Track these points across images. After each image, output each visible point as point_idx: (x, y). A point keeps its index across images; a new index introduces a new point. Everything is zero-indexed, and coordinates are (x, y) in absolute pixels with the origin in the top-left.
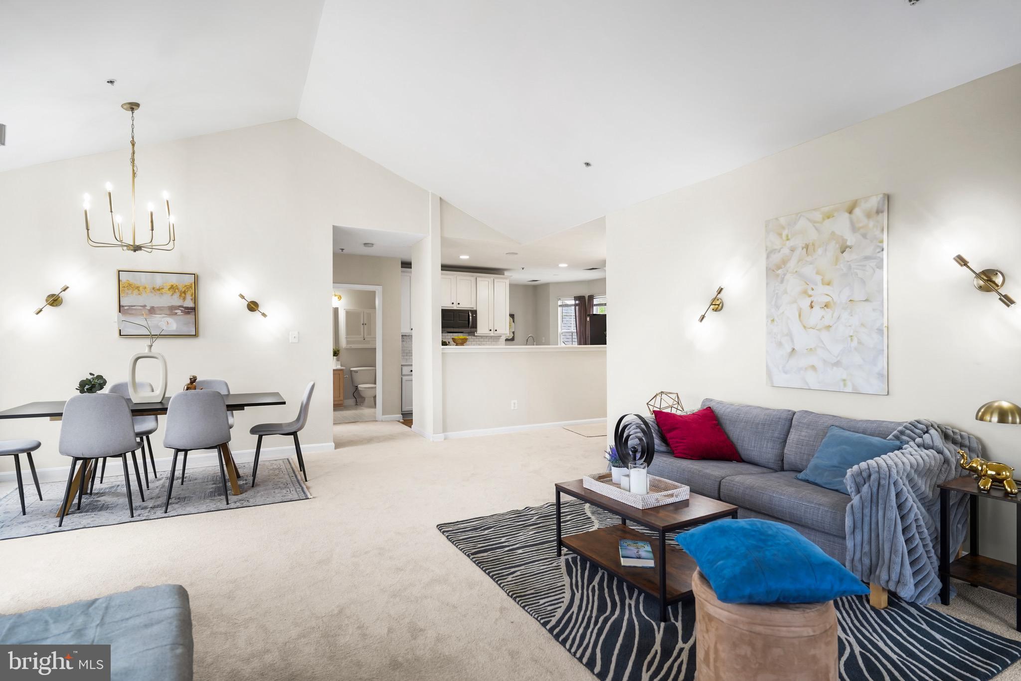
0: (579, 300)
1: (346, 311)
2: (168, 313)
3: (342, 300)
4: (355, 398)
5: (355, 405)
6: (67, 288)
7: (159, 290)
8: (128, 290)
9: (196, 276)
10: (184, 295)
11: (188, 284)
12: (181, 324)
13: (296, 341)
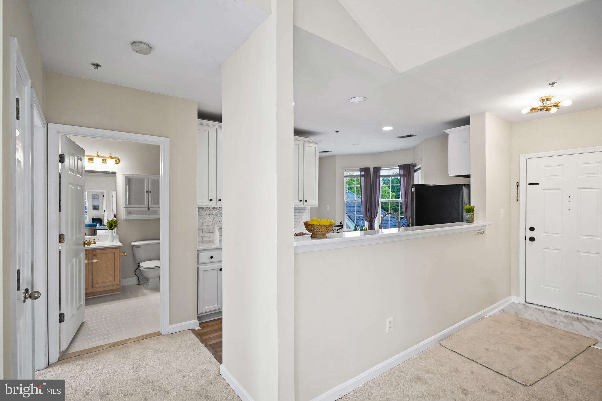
0: (365, 172)
1: (125, 177)
3: (120, 163)
4: (137, 276)
5: (137, 285)
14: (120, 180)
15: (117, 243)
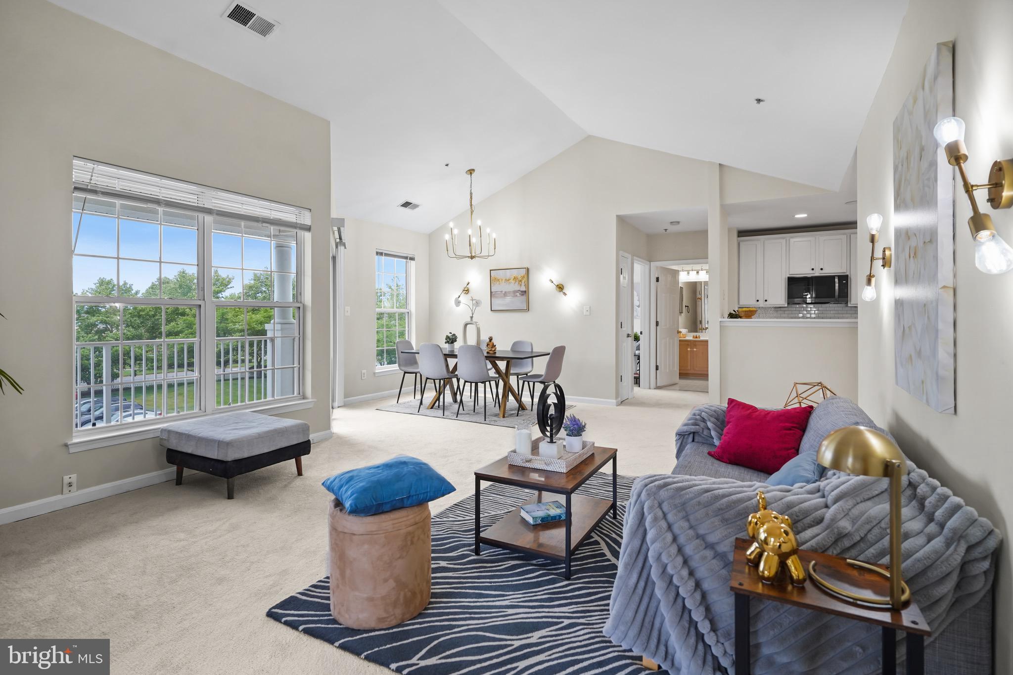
2: (513, 295)
6: (469, 283)
7: (508, 280)
8: (495, 281)
9: (528, 269)
10: (520, 283)
11: (523, 275)
12: (519, 302)
13: (588, 313)
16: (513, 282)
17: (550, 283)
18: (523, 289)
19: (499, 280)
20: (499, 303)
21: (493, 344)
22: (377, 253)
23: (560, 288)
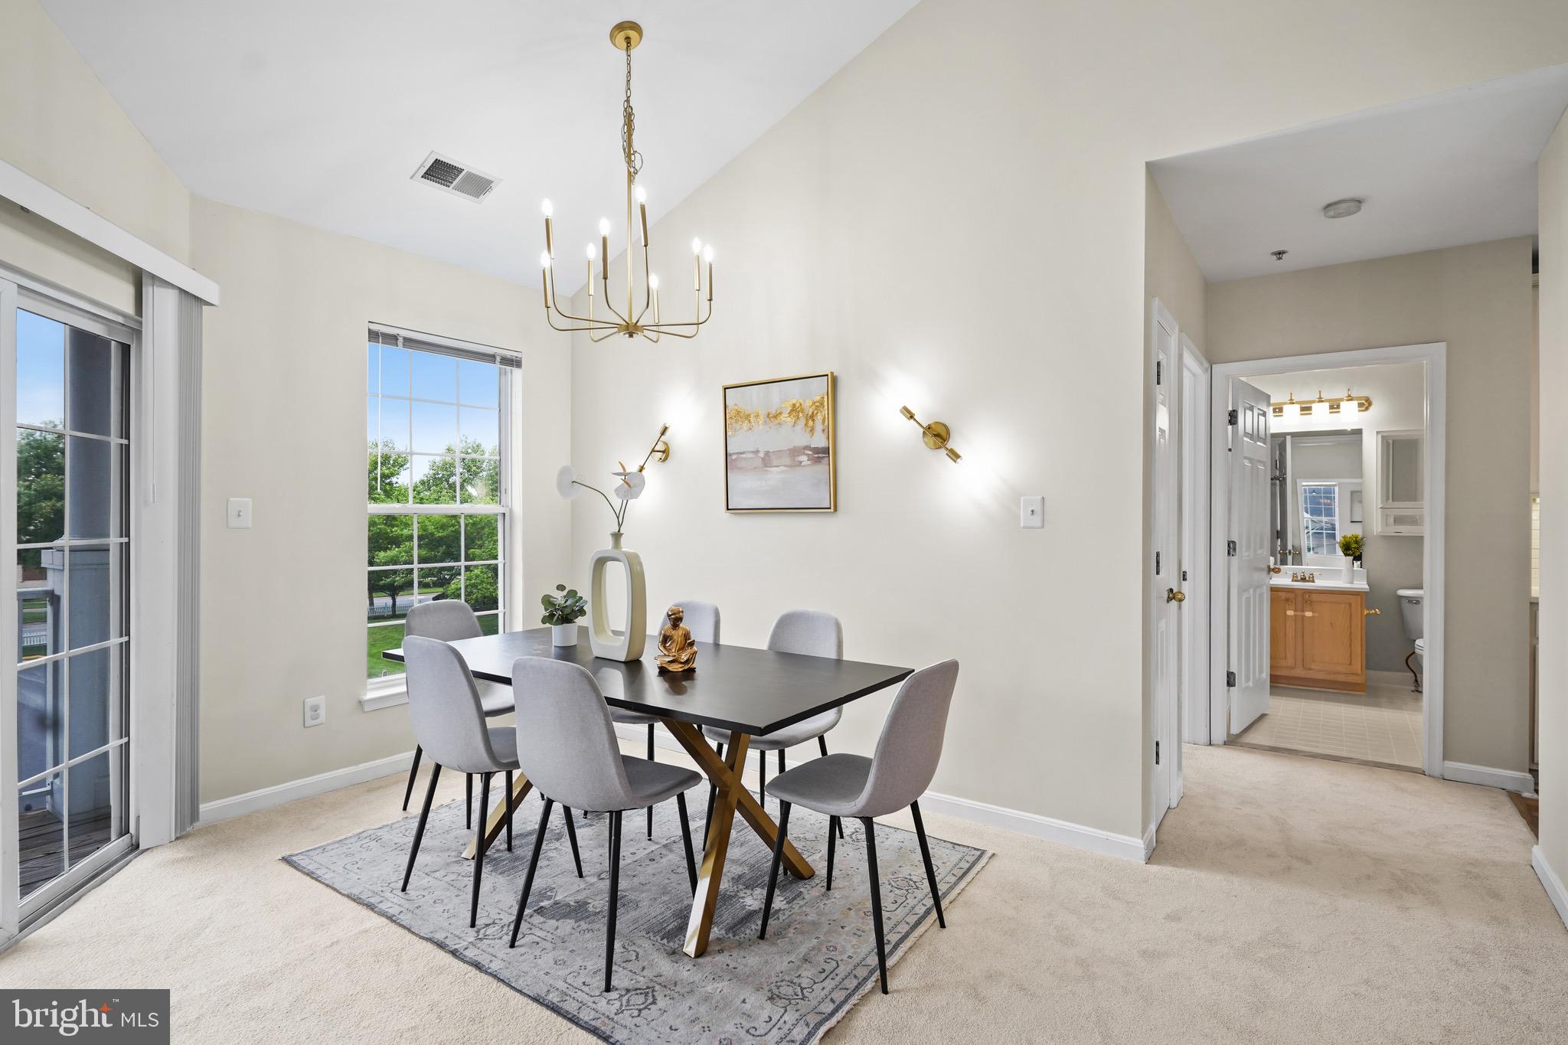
2: (789, 462)
3: (1372, 408)
4: (1413, 671)
5: (1413, 691)
6: (666, 429)
7: (775, 417)
8: (736, 422)
9: (835, 381)
10: (810, 423)
11: (818, 398)
12: (808, 485)
13: (1036, 521)
14: (1371, 449)
15: (1361, 585)
16: (790, 420)
17: (903, 419)
18: (819, 441)
19: (748, 417)
20: (749, 488)
21: (687, 636)
22: (373, 336)
23: (938, 435)
